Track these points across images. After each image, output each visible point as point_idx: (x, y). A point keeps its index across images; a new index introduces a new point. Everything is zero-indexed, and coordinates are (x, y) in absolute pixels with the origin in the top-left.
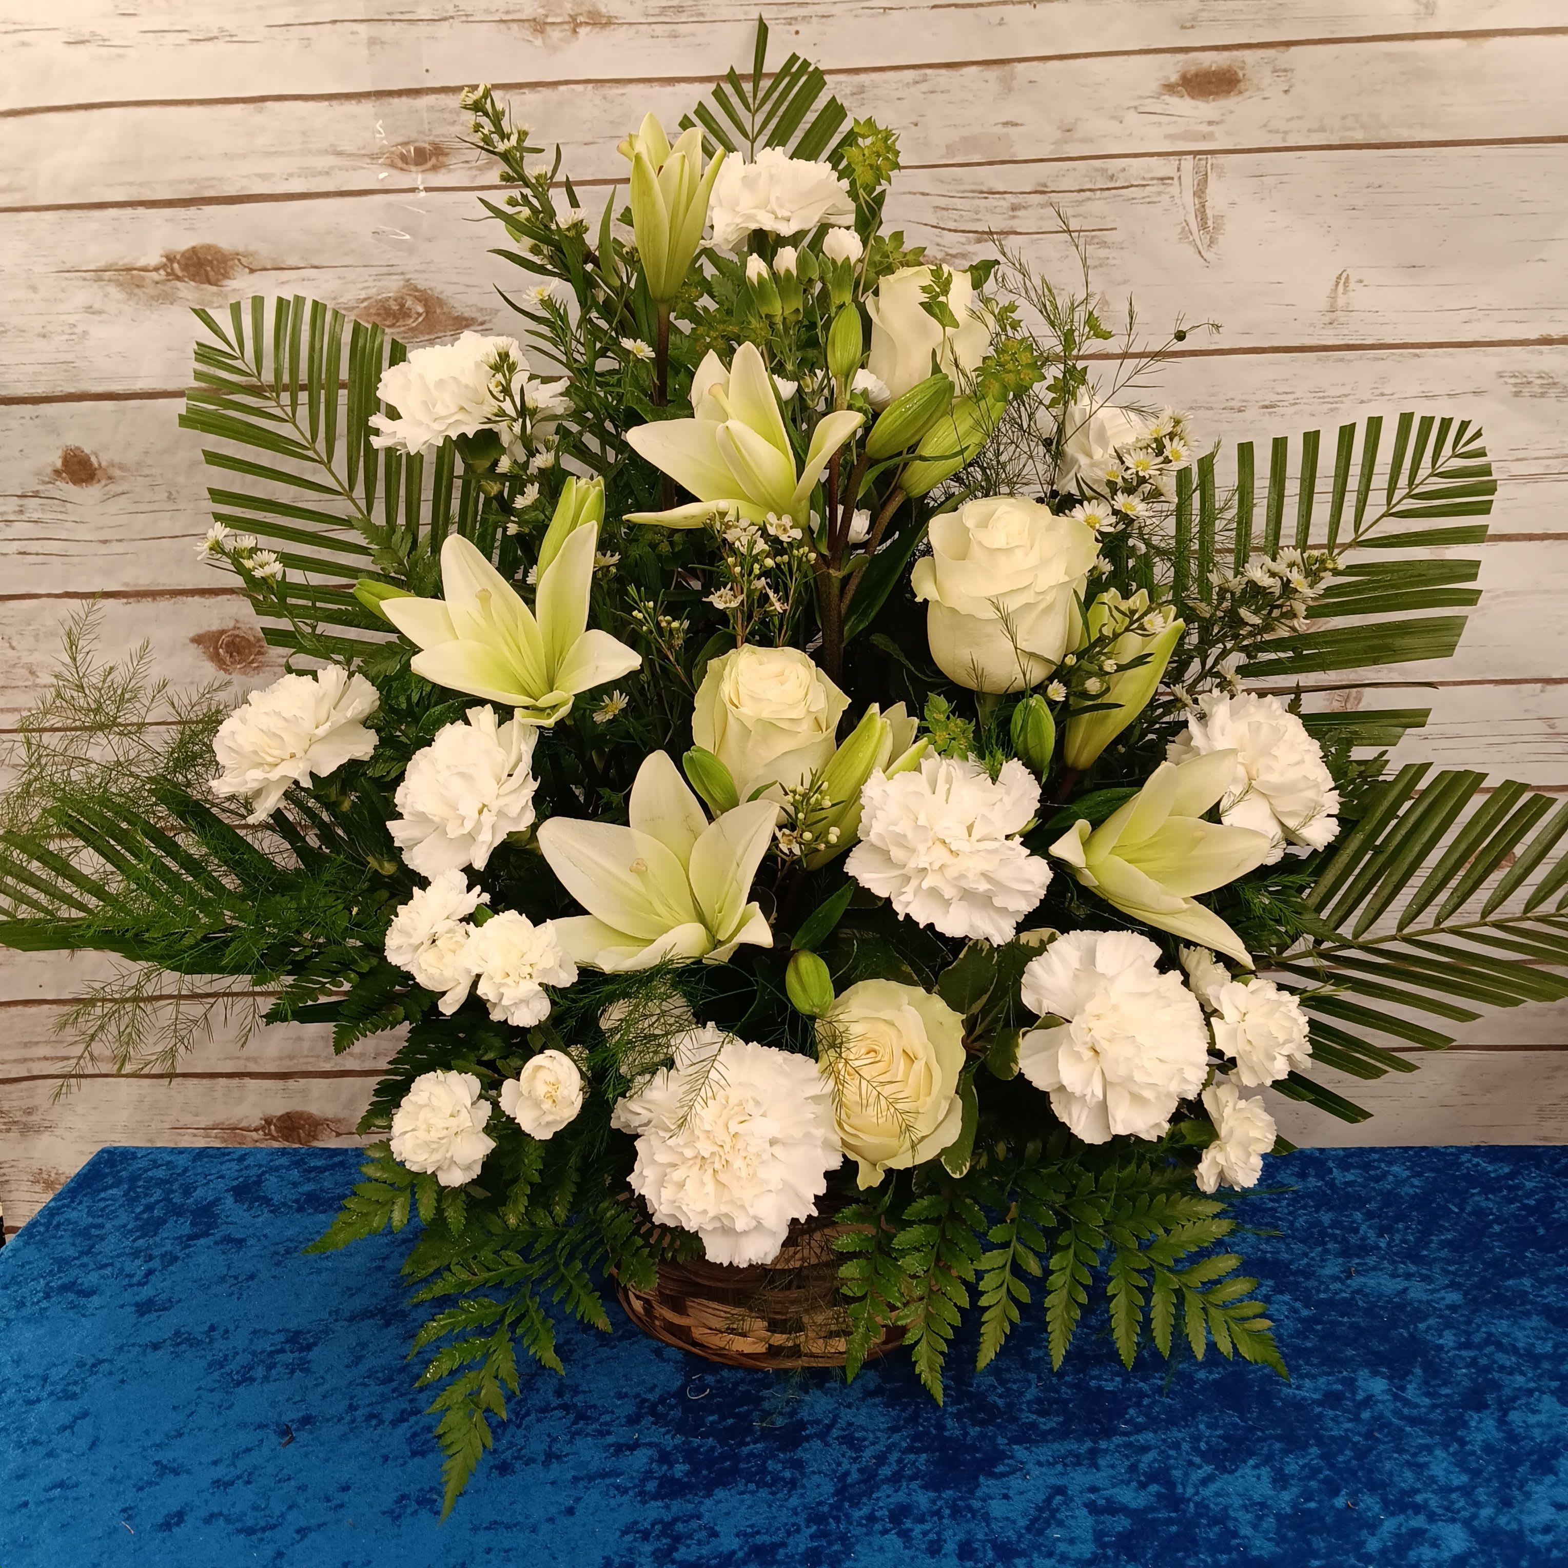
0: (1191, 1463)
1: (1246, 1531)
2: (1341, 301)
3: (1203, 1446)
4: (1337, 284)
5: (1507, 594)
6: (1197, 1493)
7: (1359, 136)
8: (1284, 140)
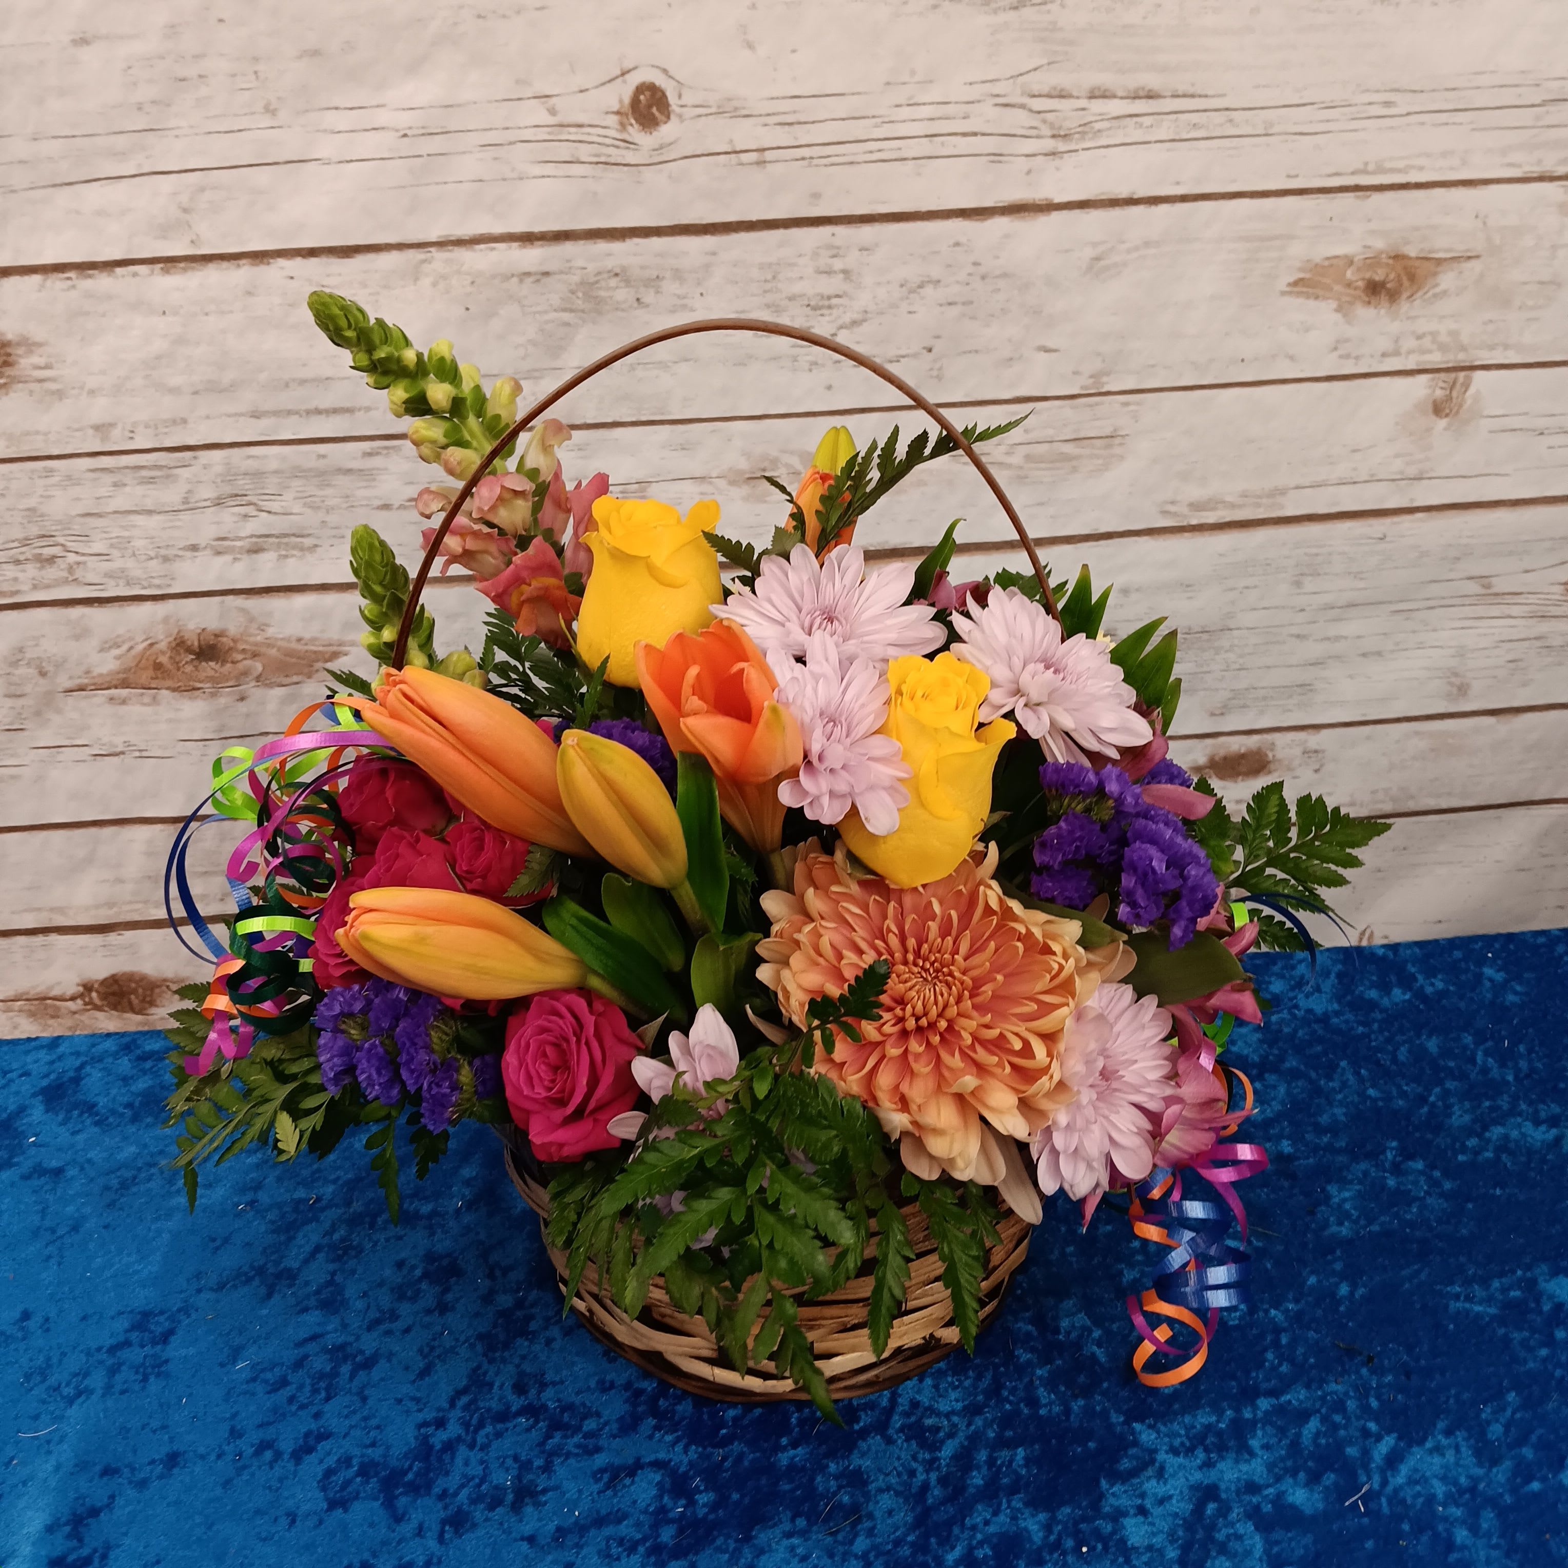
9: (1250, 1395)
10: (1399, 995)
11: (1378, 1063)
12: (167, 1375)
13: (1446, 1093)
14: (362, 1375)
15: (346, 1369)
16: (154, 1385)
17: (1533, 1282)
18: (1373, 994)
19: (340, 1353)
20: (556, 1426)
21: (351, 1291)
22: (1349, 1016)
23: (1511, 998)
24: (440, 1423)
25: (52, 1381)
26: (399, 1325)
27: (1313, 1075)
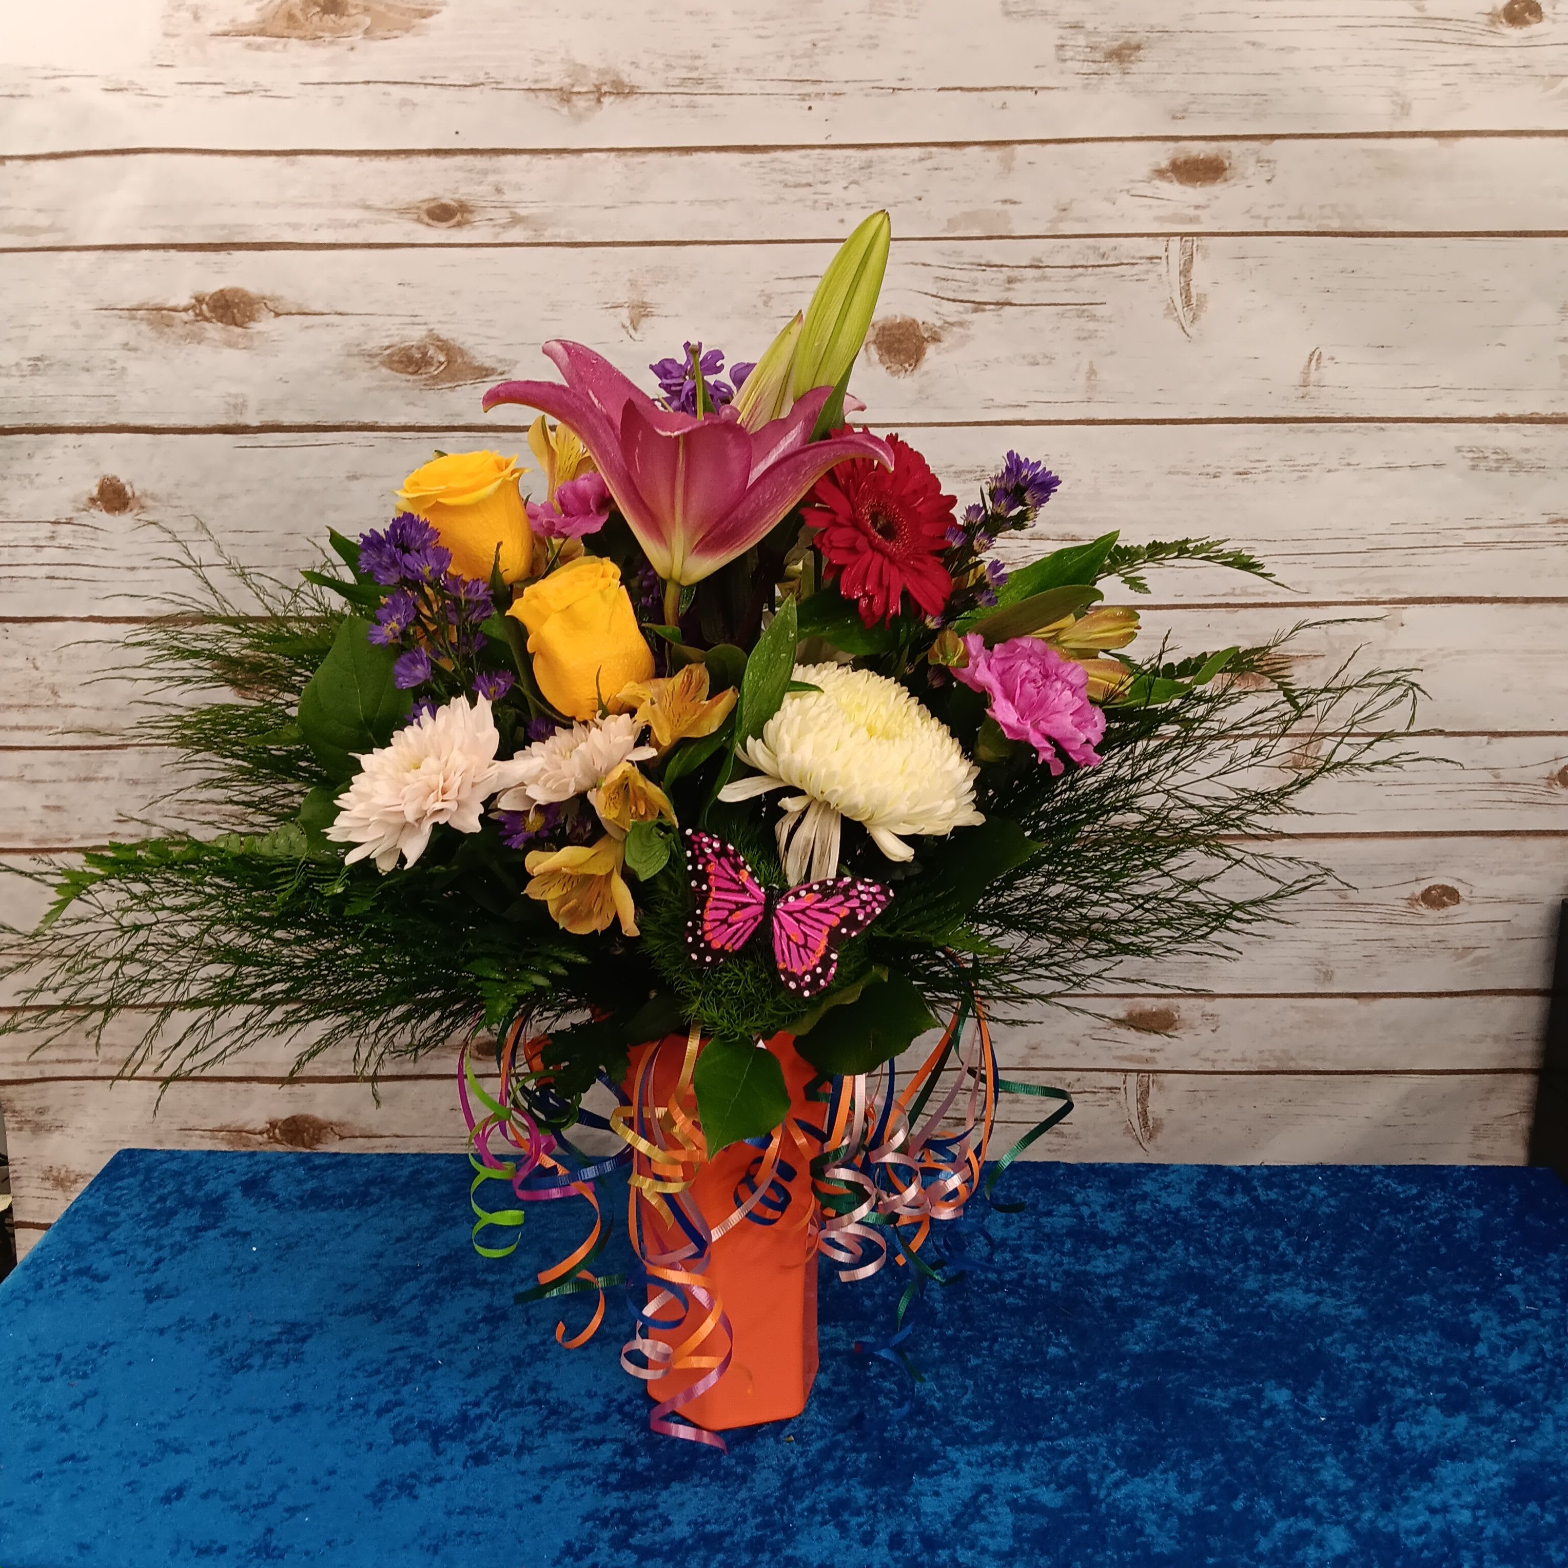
0: (1106, 1467)
1: (1150, 1529)
2: (1314, 376)
3: (1119, 1451)
4: (1310, 361)
5: (1458, 652)
6: (1109, 1495)
7: (1335, 225)
8: (1266, 225)
9: (1034, 1438)
10: (1240, 1199)
11: (1205, 1244)
12: (302, 1361)
13: (1248, 1268)
14: (429, 1373)
15: (419, 1368)
16: (292, 1365)
17: (1261, 1390)
18: (1220, 1198)
19: (416, 1359)
20: (553, 1412)
21: (432, 1324)
22: (1195, 1211)
23: (1325, 1209)
24: (477, 1404)
25: (227, 1356)
26: (459, 1346)
27: (1153, 1248)
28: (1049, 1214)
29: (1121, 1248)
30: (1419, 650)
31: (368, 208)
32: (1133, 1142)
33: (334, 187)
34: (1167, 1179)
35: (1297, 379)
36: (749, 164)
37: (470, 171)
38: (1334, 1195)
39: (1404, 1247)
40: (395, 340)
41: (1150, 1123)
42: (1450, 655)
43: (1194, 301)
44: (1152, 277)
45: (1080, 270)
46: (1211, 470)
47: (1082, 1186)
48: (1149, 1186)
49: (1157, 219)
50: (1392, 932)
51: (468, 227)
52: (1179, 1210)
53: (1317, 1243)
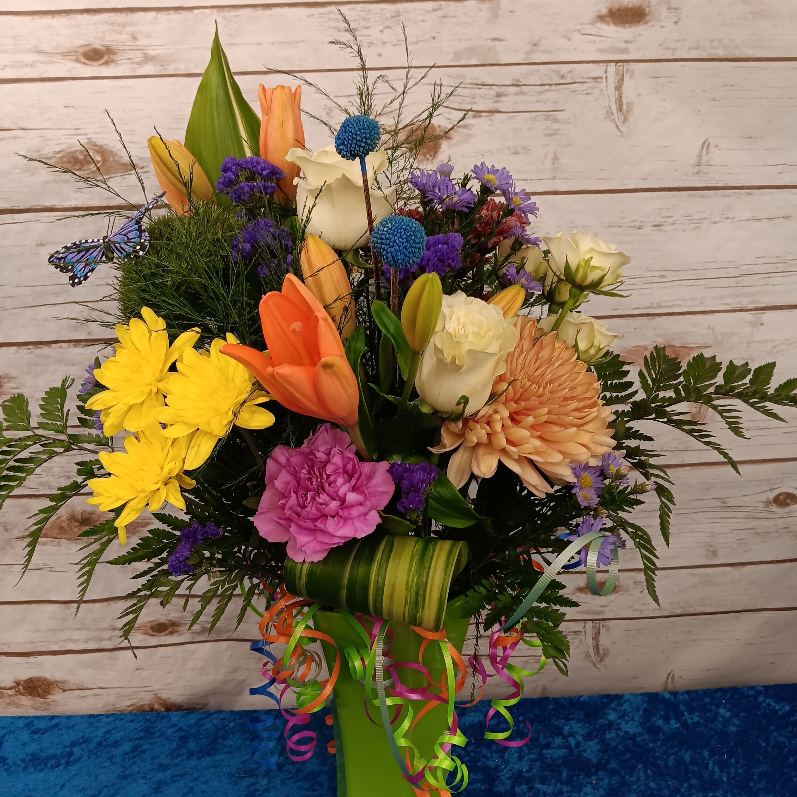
2: (705, 159)
4: (703, 148)
7: (721, 53)
8: (673, 54)
28: (548, 746)
29: (601, 774)
30: (773, 341)
31: (40, 52)
32: (590, 664)
33: (14, 38)
34: (623, 708)
35: (694, 161)
36: (312, 15)
37: (113, 24)
38: (736, 715)
39: (791, 760)
40: (64, 146)
41: (601, 652)
42: (792, 343)
43: (625, 107)
44: (597, 91)
45: (547, 87)
46: (637, 224)
47: (568, 720)
48: (612, 716)
49: (600, 50)
50: (755, 523)
51: (113, 65)
52: (635, 736)
53: (733, 760)
